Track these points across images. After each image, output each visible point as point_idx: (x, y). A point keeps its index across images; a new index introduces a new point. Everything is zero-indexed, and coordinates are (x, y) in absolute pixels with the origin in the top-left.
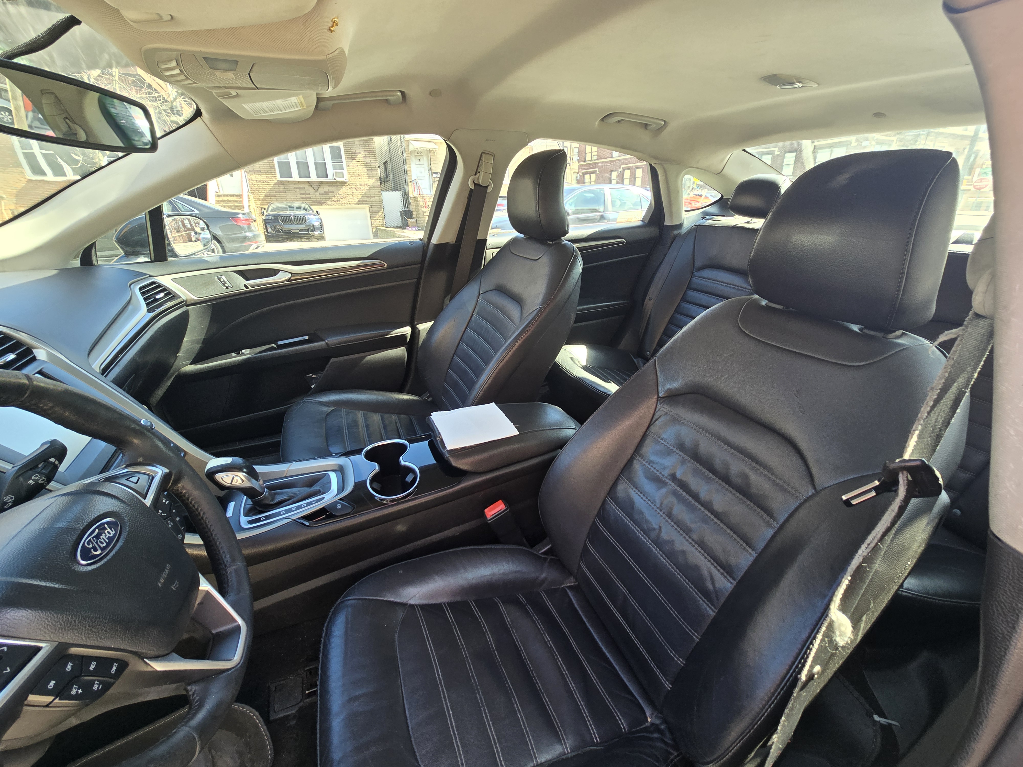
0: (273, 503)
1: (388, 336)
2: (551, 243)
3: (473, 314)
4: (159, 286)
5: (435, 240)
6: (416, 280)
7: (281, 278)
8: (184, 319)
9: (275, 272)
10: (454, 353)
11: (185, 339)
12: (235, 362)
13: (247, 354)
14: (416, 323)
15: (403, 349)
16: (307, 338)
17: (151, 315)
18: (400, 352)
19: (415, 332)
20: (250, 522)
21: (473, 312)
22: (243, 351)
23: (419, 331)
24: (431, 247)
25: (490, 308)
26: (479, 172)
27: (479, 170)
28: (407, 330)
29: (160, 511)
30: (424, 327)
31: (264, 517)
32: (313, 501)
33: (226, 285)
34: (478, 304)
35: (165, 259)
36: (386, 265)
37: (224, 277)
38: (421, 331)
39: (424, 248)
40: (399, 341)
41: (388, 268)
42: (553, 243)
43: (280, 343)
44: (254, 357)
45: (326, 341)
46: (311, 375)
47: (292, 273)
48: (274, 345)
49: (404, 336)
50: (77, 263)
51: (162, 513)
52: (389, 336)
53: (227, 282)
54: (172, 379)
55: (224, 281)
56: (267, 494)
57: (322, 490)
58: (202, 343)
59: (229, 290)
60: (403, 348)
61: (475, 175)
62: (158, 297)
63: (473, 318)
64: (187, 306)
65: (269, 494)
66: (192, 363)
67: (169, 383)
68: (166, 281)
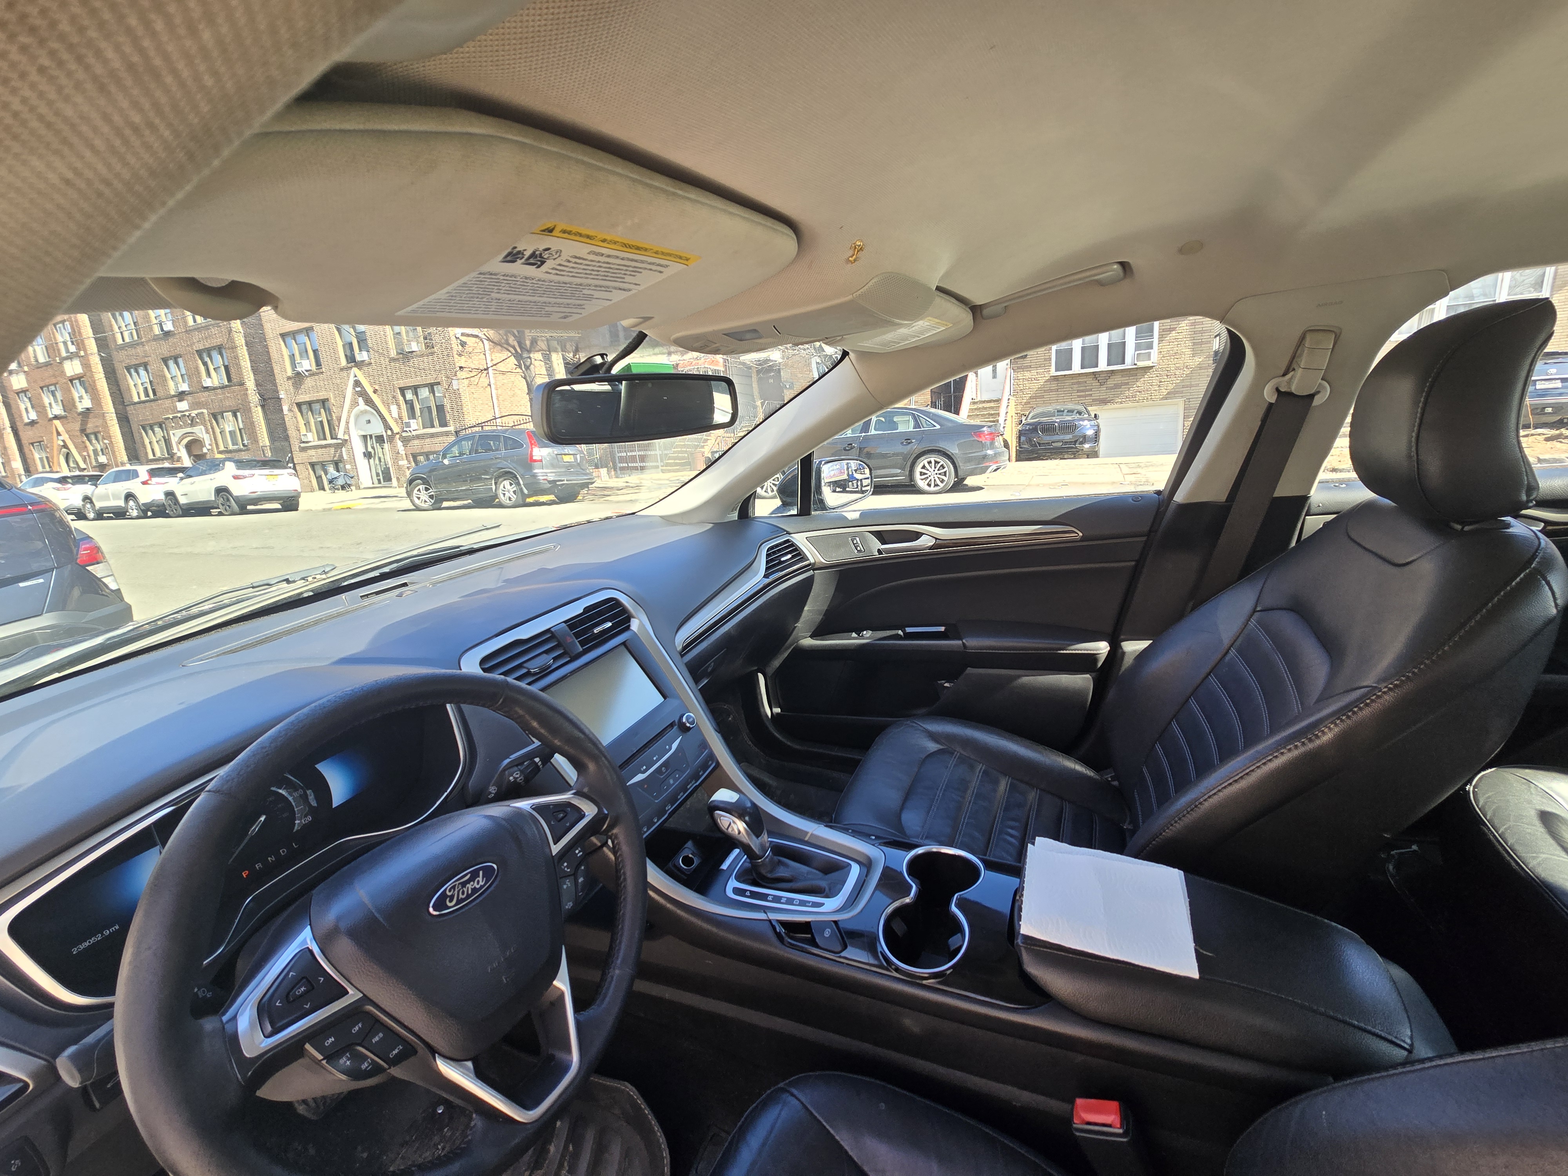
0: (769, 875)
1: (1062, 652)
2: (1459, 527)
3: (1230, 649)
4: (793, 545)
5: (1180, 497)
6: (1133, 563)
7: (925, 542)
8: (807, 584)
9: (917, 535)
10: (1175, 716)
11: (806, 608)
12: (853, 644)
13: (868, 636)
14: (1122, 637)
15: (1088, 678)
16: (942, 629)
17: (767, 581)
18: (1082, 681)
19: (1115, 653)
20: (737, 891)
21: (1232, 646)
22: (865, 632)
23: (1124, 653)
24: (1172, 507)
25: (1267, 644)
26: (1294, 370)
27: (1294, 365)
28: (1102, 648)
29: (565, 864)
30: (1133, 647)
31: (751, 892)
32: (809, 902)
33: (859, 549)
34: (1246, 632)
35: (809, 514)
36: (1081, 534)
37: (858, 539)
38: (1127, 654)
39: (1159, 508)
40: (1086, 663)
41: (1083, 539)
42: (1467, 528)
43: (909, 630)
44: (873, 644)
45: (964, 641)
46: (943, 681)
47: (936, 539)
48: (900, 632)
49: (1092, 658)
50: (735, 516)
51: (566, 866)
52: (1065, 652)
53: (860, 545)
54: (790, 650)
55: (857, 543)
56: (767, 860)
57: (827, 889)
58: (824, 615)
59: (861, 554)
60: (1088, 676)
61: (1284, 375)
62: (783, 559)
63: (1227, 658)
64: (814, 570)
65: (771, 860)
66: (811, 637)
67: (786, 655)
68: (800, 540)
